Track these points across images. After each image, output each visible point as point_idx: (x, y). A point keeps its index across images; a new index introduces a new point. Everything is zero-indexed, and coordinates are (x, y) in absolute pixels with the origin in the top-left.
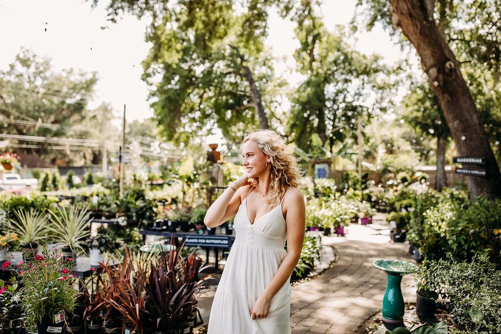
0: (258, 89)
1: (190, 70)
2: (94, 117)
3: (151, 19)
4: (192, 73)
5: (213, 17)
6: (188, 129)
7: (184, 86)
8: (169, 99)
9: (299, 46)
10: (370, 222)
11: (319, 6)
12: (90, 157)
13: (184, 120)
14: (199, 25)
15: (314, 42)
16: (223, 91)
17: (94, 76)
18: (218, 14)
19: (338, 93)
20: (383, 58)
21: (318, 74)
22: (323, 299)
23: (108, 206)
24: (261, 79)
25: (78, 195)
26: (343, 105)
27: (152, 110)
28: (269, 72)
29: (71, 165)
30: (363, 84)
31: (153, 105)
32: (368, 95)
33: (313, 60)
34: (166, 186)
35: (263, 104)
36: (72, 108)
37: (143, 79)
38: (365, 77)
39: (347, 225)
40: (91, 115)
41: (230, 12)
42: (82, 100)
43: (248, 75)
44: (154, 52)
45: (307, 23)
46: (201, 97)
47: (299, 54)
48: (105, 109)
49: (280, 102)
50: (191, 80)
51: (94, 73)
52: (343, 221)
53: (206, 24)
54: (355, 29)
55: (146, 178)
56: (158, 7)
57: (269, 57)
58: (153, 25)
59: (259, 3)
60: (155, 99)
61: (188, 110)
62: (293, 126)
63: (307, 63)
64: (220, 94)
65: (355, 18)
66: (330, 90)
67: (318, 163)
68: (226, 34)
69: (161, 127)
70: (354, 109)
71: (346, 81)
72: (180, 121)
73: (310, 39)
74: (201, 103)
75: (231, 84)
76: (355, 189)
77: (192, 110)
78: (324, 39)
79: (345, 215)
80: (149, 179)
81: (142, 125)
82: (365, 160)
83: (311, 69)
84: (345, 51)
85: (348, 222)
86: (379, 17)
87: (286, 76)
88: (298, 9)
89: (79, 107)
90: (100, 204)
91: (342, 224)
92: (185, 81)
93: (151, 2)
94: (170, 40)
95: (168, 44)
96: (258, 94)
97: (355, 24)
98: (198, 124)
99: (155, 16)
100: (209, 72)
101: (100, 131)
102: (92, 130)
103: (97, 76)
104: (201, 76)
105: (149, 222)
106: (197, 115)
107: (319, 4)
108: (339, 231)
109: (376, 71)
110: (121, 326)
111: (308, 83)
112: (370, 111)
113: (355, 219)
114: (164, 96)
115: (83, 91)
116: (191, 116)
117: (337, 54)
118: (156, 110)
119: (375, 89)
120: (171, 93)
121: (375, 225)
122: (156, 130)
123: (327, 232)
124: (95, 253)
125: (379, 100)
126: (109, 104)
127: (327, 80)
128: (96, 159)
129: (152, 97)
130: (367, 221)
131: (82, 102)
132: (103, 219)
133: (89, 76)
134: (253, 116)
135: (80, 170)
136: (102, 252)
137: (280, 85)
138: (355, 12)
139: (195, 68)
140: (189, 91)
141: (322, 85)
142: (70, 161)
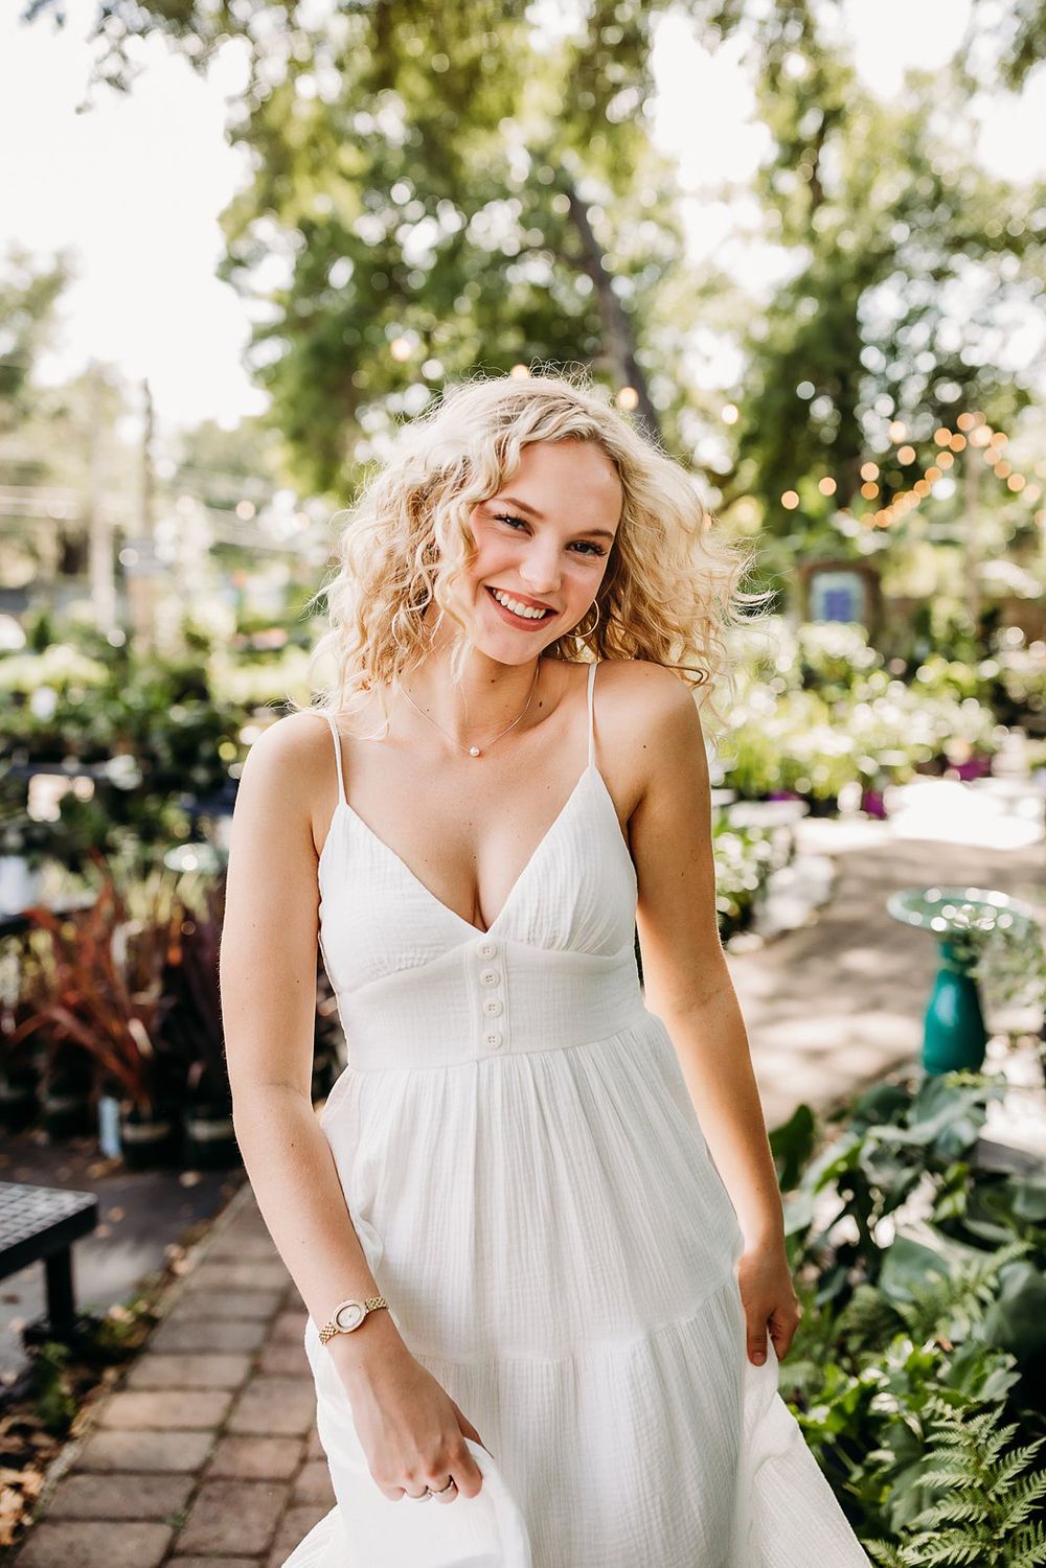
0: (626, 307)
1: (389, 242)
2: (62, 412)
4: (392, 255)
5: (464, 52)
7: (368, 298)
9: (770, 152)
10: (987, 773)
11: (837, 4)
12: (50, 550)
13: (370, 418)
14: (414, 82)
15: (822, 134)
16: (506, 312)
17: (61, 263)
18: (478, 42)
19: (910, 318)
21: (835, 256)
23: (85, 723)
24: (635, 269)
26: (927, 363)
28: (666, 247)
32: (1017, 323)
33: (818, 198)
34: (292, 654)
35: (645, 359)
37: (224, 276)
38: (1010, 263)
39: (900, 783)
40: (49, 404)
41: (519, 32)
42: (18, 352)
43: (589, 260)
45: (797, 67)
46: (428, 337)
47: (770, 179)
48: (98, 383)
49: (708, 351)
50: (389, 277)
51: (61, 256)
52: (887, 771)
53: (440, 83)
54: (970, 86)
55: (228, 627)
56: (266, 22)
58: (251, 90)
60: (271, 350)
61: (382, 384)
62: (748, 442)
63: (797, 215)
64: (497, 326)
65: (969, 44)
66: (880, 306)
67: (824, 570)
68: (508, 107)
70: (966, 375)
71: (940, 274)
72: (356, 423)
73: (811, 123)
74: (426, 358)
75: (534, 289)
76: (951, 660)
77: (397, 383)
78: (859, 123)
79: (897, 750)
80: (240, 631)
82: (1014, 555)
83: (812, 237)
84: (935, 170)
85: (906, 772)
88: (763, 22)
89: (5, 379)
91: (880, 784)
92: (371, 285)
93: (240, 10)
96: (629, 323)
97: (969, 69)
99: (257, 56)
100: (452, 253)
101: (87, 458)
102: (53, 460)
103: (71, 265)
104: (428, 262)
105: (211, 774)
108: (872, 806)
110: (88, 1089)
111: (804, 286)
113: (939, 764)
114: (302, 341)
115: (23, 320)
116: (394, 402)
117: (907, 177)
118: (271, 388)
120: (325, 329)
121: (1000, 784)
122: (277, 454)
123: (822, 806)
124: (11, 867)
126: (112, 365)
127: (872, 268)
128: (73, 559)
129: (261, 341)
130: (978, 767)
131: (17, 360)
132: (71, 763)
133: (44, 266)
135: (15, 598)
136: (33, 868)
137: (709, 291)
138: (970, 24)
139: (404, 233)
141: (849, 292)
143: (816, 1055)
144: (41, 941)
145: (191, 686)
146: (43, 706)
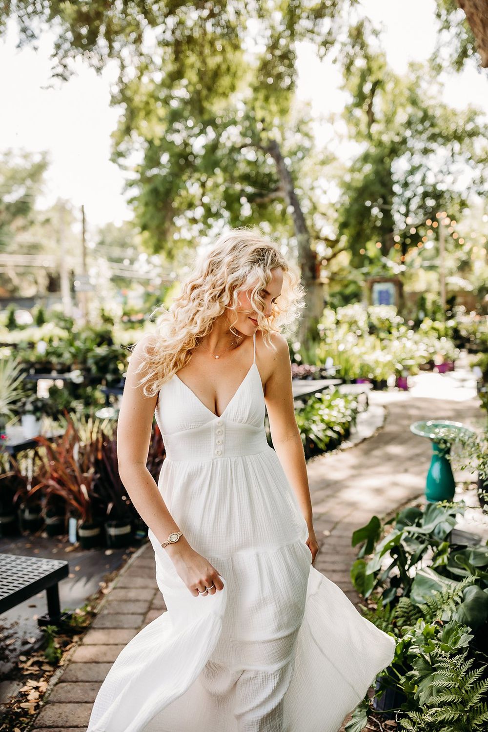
0: (290, 169)
1: (186, 144)
2: (48, 221)
3: (117, 72)
4: (188, 150)
5: (212, 63)
6: (186, 234)
7: (176, 169)
8: (155, 192)
9: (351, 100)
10: (452, 369)
11: (377, 36)
12: (43, 282)
13: (179, 221)
14: (191, 76)
15: (373, 91)
16: (236, 174)
17: (44, 158)
18: (218, 59)
19: (413, 171)
20: (483, 114)
21: (380, 144)
22: (353, 477)
23: (60, 355)
24: (293, 154)
25: (22, 342)
26: (420, 190)
27: (131, 207)
28: (307, 143)
29: (17, 295)
30: (452, 155)
31: (130, 201)
32: (460, 172)
33: (372, 120)
34: (148, 324)
35: (298, 192)
36: (13, 209)
37: (114, 161)
38: (457, 146)
39: (414, 374)
40: (41, 218)
41: (238, 53)
42: (27, 195)
43: (273, 149)
44: (126, 122)
45: (360, 63)
46: (203, 185)
47: (350, 112)
48: (62, 208)
49: (325, 188)
50: (186, 159)
51: (44, 154)
52: (407, 368)
53: (201, 75)
54: (439, 68)
55: (120, 313)
56: (127, 52)
57: (306, 119)
58: (121, 80)
59: (282, 37)
60: (135, 192)
61: (184, 206)
62: (344, 226)
63: (363, 127)
64: (232, 180)
65: (438, 50)
66: (400, 166)
67: (379, 282)
68: (233, 88)
69: (146, 234)
70: (438, 195)
71: (426, 151)
72: (173, 224)
73: (367, 88)
74: (203, 195)
75: (249, 163)
76: (434, 320)
77: (191, 206)
78: (389, 86)
79: (411, 358)
80: (125, 314)
81: (120, 230)
82: (460, 274)
83: (370, 136)
84: (424, 105)
85: (416, 369)
86: (470, 52)
87: (333, 148)
88: (344, 45)
89: (22, 208)
90: (48, 354)
91: (404, 374)
92: (177, 163)
94: (147, 103)
95: (144, 108)
96: (291, 177)
97: (438, 61)
98: (200, 226)
99: (123, 67)
100: (213, 148)
101: (58, 241)
102: (44, 242)
103: (49, 158)
104: (202, 152)
105: (114, 377)
106: (199, 212)
107: (376, 33)
108: (401, 384)
109: (473, 134)
110: (64, 514)
111: (366, 158)
112: (464, 197)
113: (430, 365)
114: (147, 188)
115: (29, 182)
116: (189, 214)
117: (410, 109)
118: (135, 210)
119: (472, 162)
120: (157, 183)
121: (458, 374)
122: (139, 238)
123: (379, 385)
124: (29, 419)
125: (478, 181)
126: (67, 201)
127: (395, 151)
128: (54, 285)
129: (129, 188)
130: (447, 367)
131: (28, 200)
132: (54, 374)
133: (37, 159)
134: (284, 212)
135: (28, 302)
136: (38, 419)
137: (323, 163)
138: (438, 42)
139: (192, 141)
140: (185, 177)
141: (387, 160)
142: (15, 289)
143: (379, 491)
144: (42, 451)
145: (105, 339)
146: (41, 348)
